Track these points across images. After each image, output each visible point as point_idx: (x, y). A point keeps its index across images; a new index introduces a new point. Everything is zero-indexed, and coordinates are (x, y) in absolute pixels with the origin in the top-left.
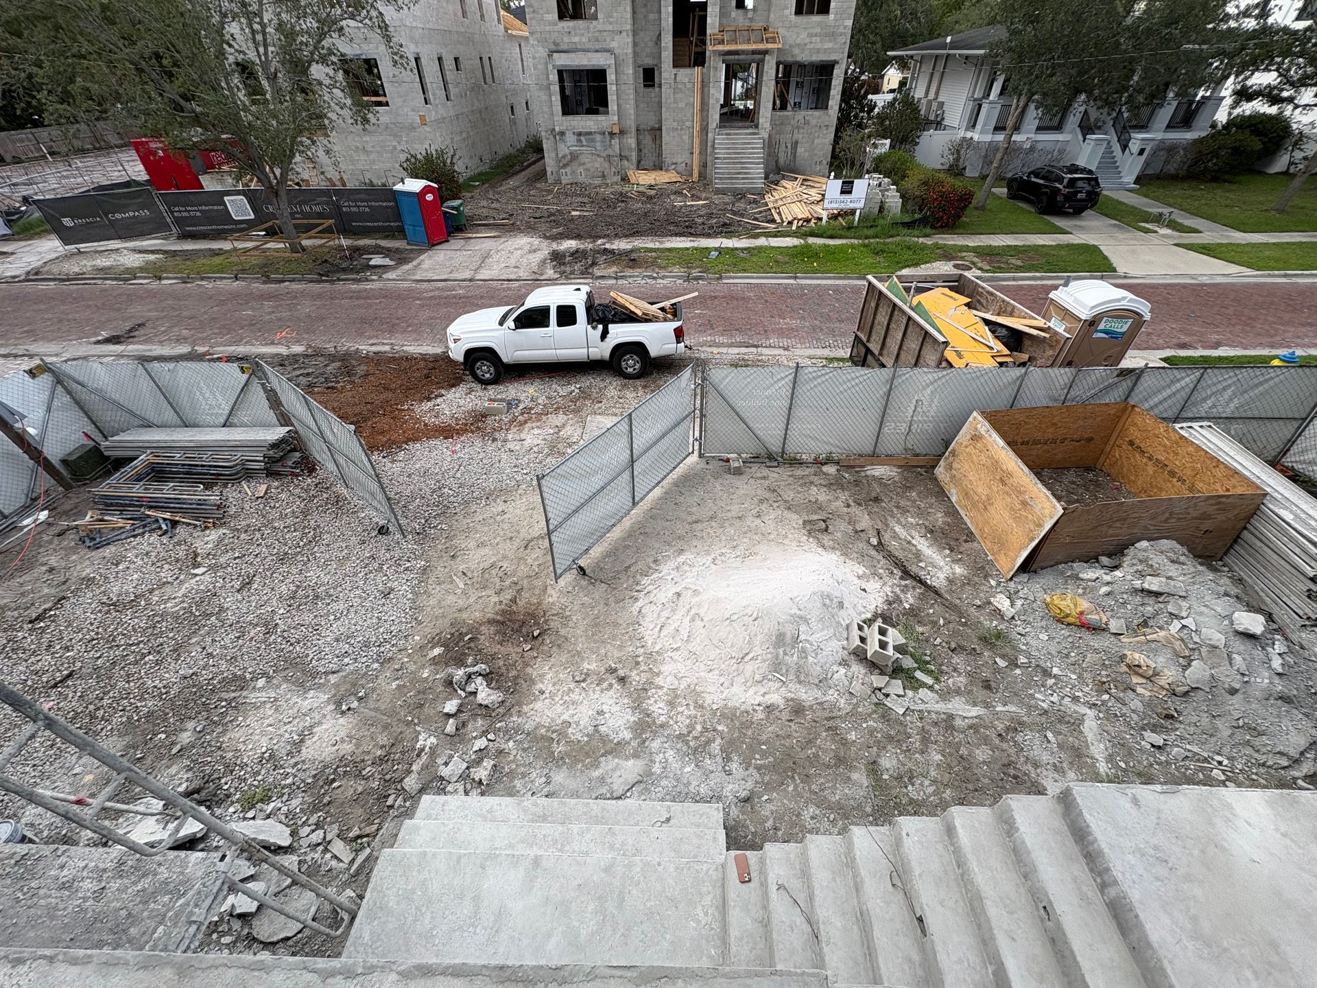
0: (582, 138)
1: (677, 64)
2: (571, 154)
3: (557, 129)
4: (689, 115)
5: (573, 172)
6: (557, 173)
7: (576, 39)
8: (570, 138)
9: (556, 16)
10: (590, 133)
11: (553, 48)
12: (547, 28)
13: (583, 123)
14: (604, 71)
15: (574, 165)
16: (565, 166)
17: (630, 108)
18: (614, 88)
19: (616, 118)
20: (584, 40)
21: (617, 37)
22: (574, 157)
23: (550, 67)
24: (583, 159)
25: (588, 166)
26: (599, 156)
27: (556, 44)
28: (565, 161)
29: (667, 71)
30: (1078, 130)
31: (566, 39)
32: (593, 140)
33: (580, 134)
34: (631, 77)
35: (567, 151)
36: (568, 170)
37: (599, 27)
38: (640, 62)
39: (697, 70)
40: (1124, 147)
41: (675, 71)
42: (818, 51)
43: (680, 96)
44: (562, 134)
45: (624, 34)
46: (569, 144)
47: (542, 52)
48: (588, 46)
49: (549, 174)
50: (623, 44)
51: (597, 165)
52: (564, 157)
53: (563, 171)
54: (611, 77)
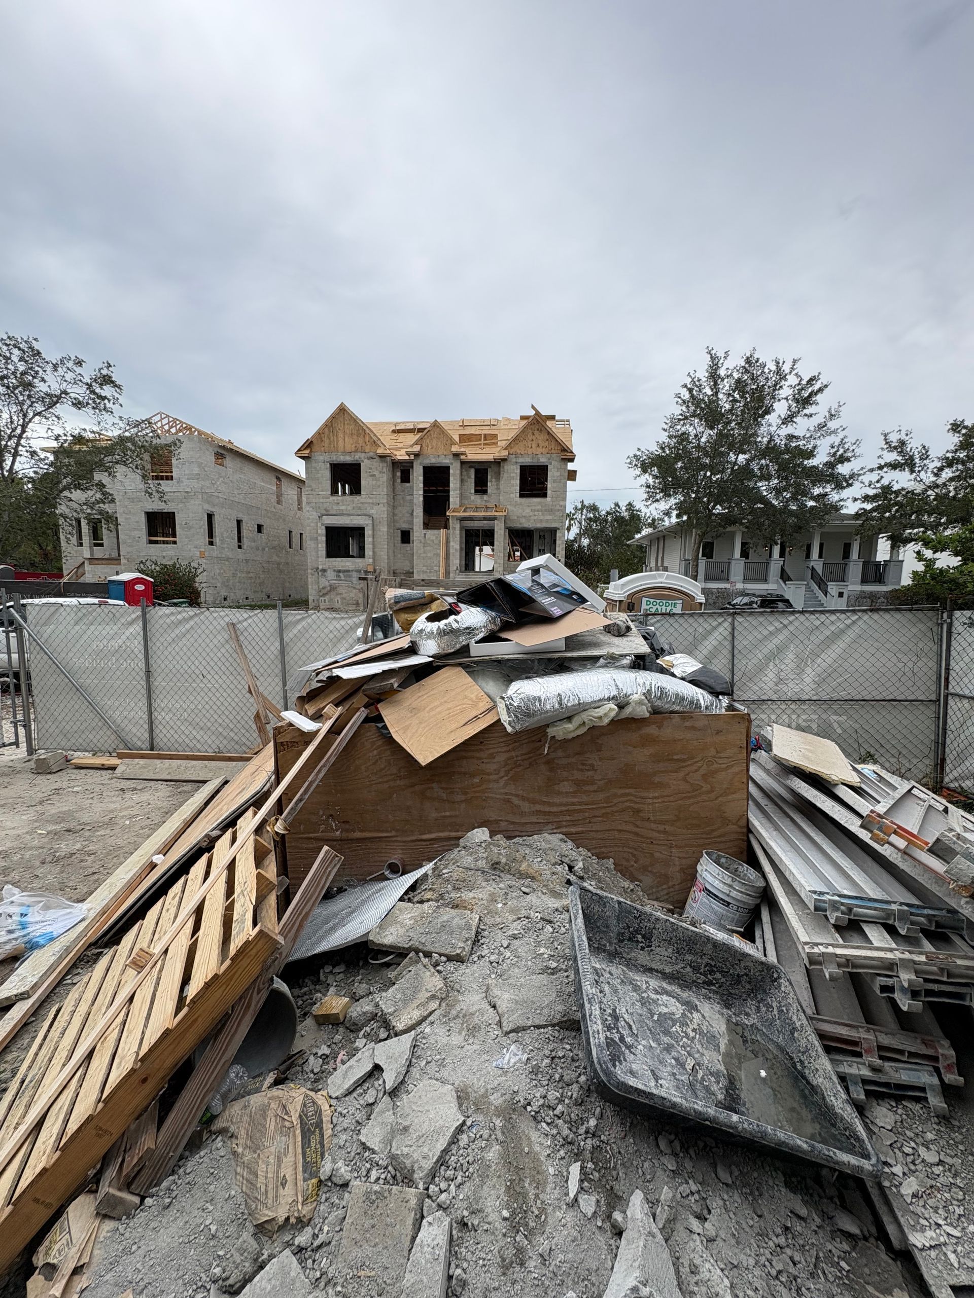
0: (341, 574)
1: (427, 526)
2: (330, 586)
3: (320, 567)
4: (436, 562)
5: (331, 600)
6: (318, 600)
7: (343, 508)
8: (331, 574)
9: (329, 493)
10: (348, 571)
11: (324, 512)
12: (321, 500)
13: (342, 564)
14: (363, 529)
15: (332, 595)
16: (324, 595)
17: (383, 554)
18: (370, 539)
19: (371, 561)
20: (349, 508)
21: (376, 507)
22: (333, 588)
23: (319, 524)
24: (340, 590)
25: (344, 595)
26: (354, 588)
27: (326, 510)
28: (324, 591)
29: (418, 532)
30: (781, 581)
31: (335, 507)
32: (350, 576)
33: (339, 571)
34: (385, 534)
35: (327, 584)
36: (327, 598)
37: (362, 500)
38: (398, 526)
39: (443, 532)
40: (826, 593)
41: (424, 531)
42: (541, 521)
43: (428, 548)
44: (324, 571)
45: (381, 505)
46: (329, 578)
47: (315, 515)
48: (352, 512)
49: (310, 601)
50: (381, 512)
51: (352, 595)
52: (324, 588)
53: (323, 599)
54: (368, 532)
